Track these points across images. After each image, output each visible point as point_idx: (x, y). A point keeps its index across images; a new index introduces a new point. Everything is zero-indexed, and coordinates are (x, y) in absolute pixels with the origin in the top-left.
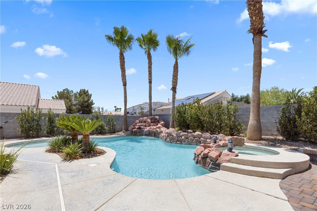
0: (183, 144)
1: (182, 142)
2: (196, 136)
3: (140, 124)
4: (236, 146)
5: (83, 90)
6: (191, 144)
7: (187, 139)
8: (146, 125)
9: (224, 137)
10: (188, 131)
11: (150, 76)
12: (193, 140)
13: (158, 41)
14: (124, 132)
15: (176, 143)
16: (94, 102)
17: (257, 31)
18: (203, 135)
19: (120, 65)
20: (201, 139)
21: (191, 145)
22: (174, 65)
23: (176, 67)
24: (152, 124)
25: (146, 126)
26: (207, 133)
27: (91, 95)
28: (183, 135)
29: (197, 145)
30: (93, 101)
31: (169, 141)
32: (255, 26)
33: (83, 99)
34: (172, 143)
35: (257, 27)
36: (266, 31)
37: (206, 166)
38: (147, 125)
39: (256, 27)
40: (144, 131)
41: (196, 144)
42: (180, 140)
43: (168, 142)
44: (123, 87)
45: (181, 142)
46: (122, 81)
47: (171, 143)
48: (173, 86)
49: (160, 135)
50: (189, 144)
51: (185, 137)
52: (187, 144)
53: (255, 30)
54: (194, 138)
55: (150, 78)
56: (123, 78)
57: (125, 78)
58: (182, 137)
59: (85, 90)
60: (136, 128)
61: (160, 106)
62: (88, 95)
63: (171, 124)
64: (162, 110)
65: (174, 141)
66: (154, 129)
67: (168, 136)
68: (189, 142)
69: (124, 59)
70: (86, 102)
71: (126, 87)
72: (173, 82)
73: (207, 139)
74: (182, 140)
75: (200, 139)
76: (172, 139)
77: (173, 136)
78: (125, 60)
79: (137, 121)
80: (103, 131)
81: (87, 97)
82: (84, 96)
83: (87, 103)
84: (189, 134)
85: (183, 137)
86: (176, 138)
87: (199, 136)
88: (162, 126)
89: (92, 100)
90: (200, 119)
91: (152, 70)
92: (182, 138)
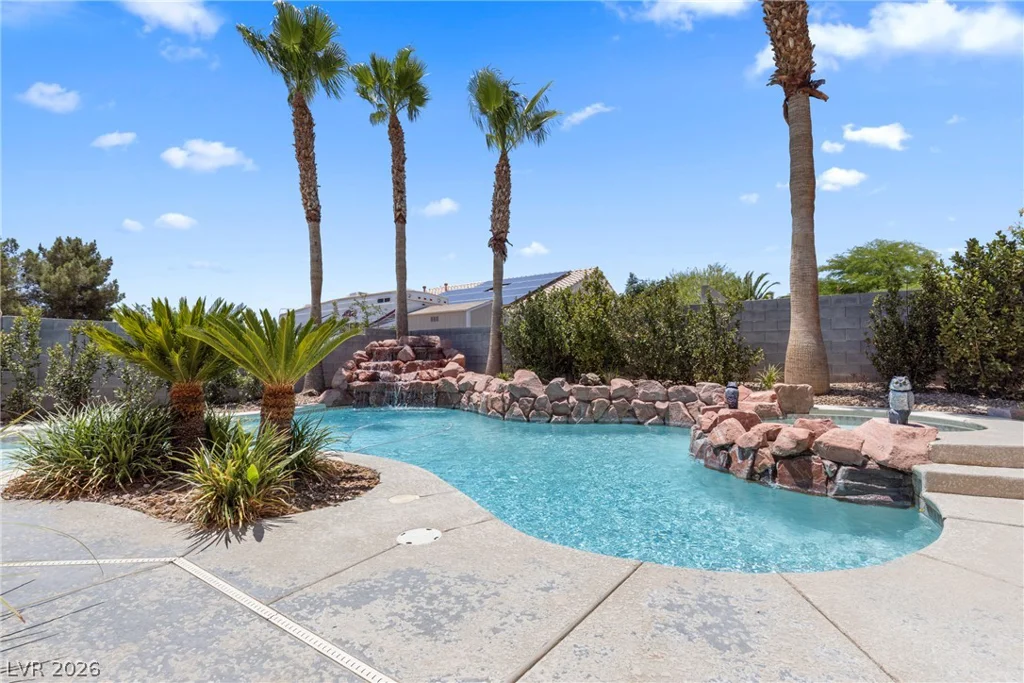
0: (575, 423)
1: (569, 416)
2: (617, 394)
3: (372, 364)
4: (789, 415)
5: (69, 240)
6: (601, 420)
7: (589, 407)
8: (398, 364)
9: (719, 389)
10: (587, 379)
11: (402, 199)
12: (608, 408)
13: (425, 89)
14: (311, 394)
15: (549, 422)
16: (121, 291)
17: (799, 81)
18: (641, 391)
19: (296, 145)
20: (634, 401)
21: (603, 423)
22: (498, 166)
23: (506, 172)
24: (419, 362)
25: (397, 370)
26: (653, 381)
27: (110, 262)
28: (571, 393)
29: (621, 423)
30: (117, 287)
31: (520, 415)
32: (794, 63)
33: (69, 275)
34: (534, 422)
35: (800, 68)
36: (821, 82)
37: (816, 487)
38: (403, 366)
39: (797, 67)
40: (397, 386)
41: (617, 420)
42: (561, 410)
43: (520, 421)
44: (305, 225)
45: (567, 415)
46: (305, 204)
47: (528, 421)
48: (495, 235)
49: (464, 400)
50: (596, 422)
51: (581, 398)
52: (590, 423)
53: (793, 75)
54: (610, 399)
55: (398, 206)
56: (310, 194)
57: (313, 193)
58: (568, 399)
59: (78, 241)
60: (361, 377)
61: (420, 305)
62: (93, 262)
63: (489, 358)
64: (434, 318)
65: (540, 415)
66: (433, 379)
67: (513, 399)
68: (596, 415)
69: (311, 124)
70: (84, 288)
71: (318, 227)
72: (494, 220)
73: (654, 402)
74: (572, 409)
75: (630, 402)
76: (533, 408)
77: (535, 397)
78: (315, 129)
79: (359, 352)
80: (230, 393)
81: (91, 268)
82: (76, 266)
83: (90, 292)
84: (594, 388)
85: (572, 399)
86: (549, 405)
87: (627, 391)
88: (462, 369)
89: (115, 281)
90: (612, 339)
91: (406, 181)
92: (571, 401)
